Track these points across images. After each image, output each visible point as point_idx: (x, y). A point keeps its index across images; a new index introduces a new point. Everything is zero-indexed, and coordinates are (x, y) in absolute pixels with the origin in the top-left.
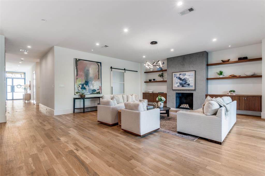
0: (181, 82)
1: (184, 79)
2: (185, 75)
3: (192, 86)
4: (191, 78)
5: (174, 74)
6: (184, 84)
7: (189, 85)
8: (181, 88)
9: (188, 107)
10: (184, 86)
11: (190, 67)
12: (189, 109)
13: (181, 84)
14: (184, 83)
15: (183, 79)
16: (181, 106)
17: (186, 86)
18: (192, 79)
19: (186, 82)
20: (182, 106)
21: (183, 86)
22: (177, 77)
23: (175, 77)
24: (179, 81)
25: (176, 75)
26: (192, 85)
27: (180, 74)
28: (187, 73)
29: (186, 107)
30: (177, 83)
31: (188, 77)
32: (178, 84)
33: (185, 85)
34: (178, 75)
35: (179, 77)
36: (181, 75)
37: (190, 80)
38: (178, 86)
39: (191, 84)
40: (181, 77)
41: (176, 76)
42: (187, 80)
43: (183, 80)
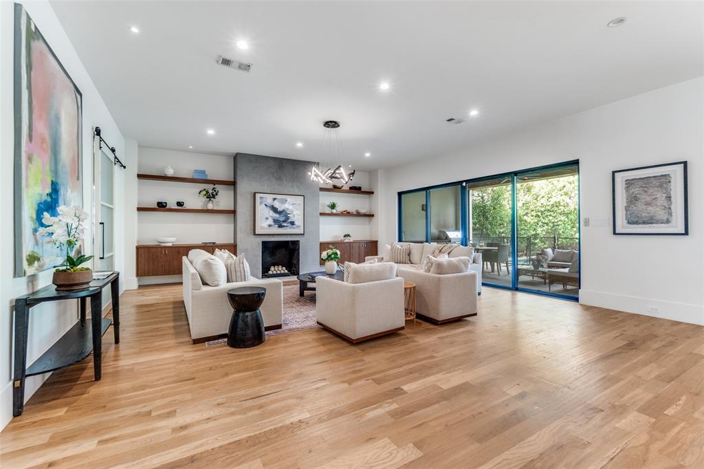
0: (277, 216)
1: (284, 210)
2: (285, 203)
3: (299, 227)
4: (297, 210)
5: (258, 196)
6: (284, 221)
7: (292, 223)
8: (275, 230)
9: (286, 271)
10: (284, 226)
11: (292, 187)
12: (289, 276)
13: (276, 221)
14: (282, 219)
15: (280, 209)
16: (270, 272)
17: (287, 226)
18: (298, 212)
19: (288, 218)
20: (273, 270)
21: (280, 226)
22: (266, 205)
23: (261, 203)
24: (272, 213)
25: (264, 200)
26: (300, 224)
27: (275, 199)
28: (289, 198)
29: (282, 272)
30: (267, 219)
31: (291, 207)
32: (270, 221)
33: (285, 224)
34: (269, 199)
35: (273, 206)
36: (275, 201)
37: (295, 213)
38: (270, 226)
39: (296, 223)
40: (277, 205)
41: (266, 201)
42: (288, 212)
43: (280, 213)
